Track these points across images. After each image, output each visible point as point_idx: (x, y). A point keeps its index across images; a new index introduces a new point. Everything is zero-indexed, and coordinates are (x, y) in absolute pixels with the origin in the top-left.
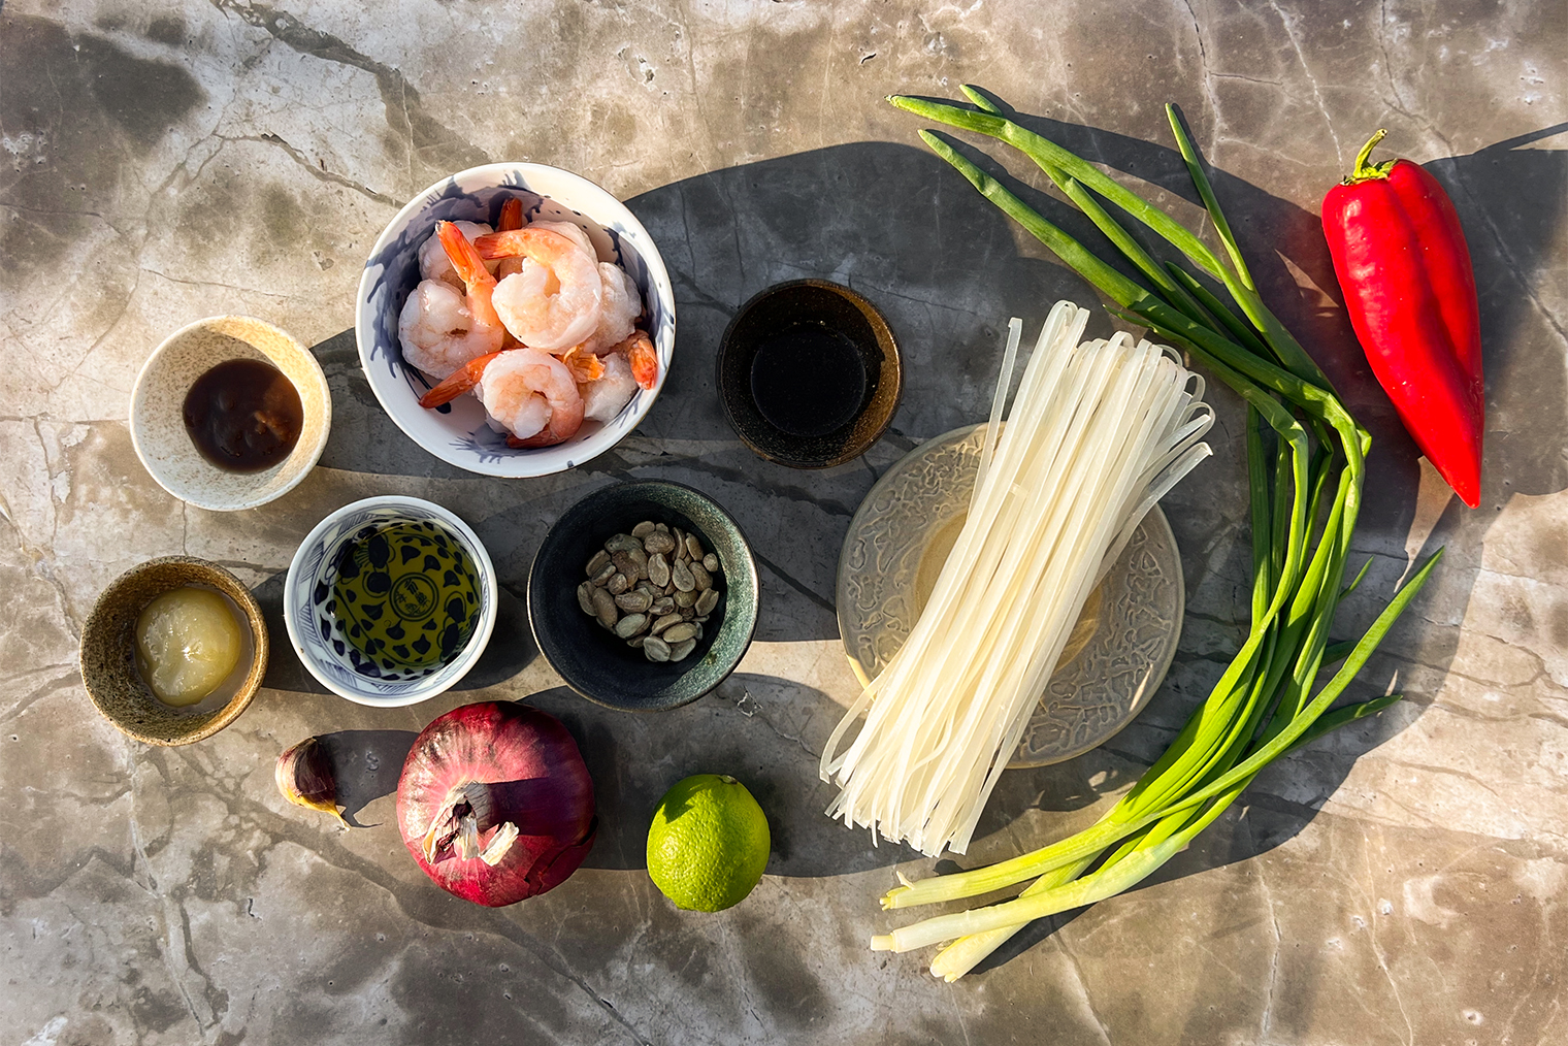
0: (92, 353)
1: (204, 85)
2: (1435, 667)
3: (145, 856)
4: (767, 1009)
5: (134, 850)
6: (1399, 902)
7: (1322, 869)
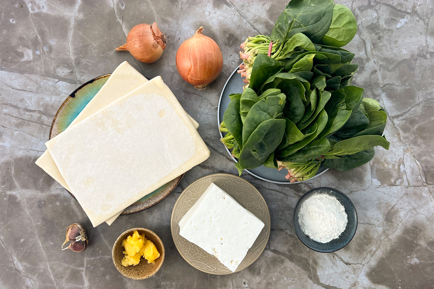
0: (395, 204)
1: (367, 279)
2: (23, 119)
3: (377, 70)
4: (211, 27)
5: (380, 71)
6: (34, 54)
7: (56, 63)
